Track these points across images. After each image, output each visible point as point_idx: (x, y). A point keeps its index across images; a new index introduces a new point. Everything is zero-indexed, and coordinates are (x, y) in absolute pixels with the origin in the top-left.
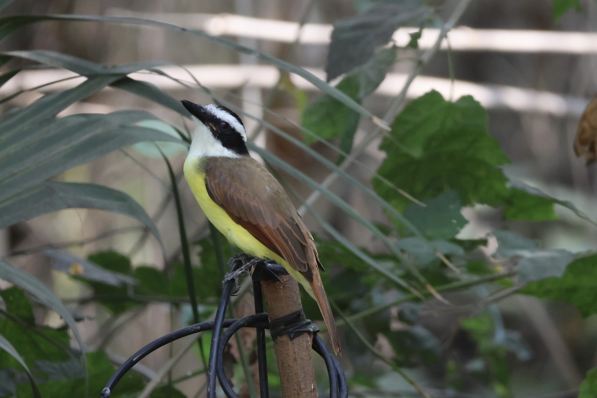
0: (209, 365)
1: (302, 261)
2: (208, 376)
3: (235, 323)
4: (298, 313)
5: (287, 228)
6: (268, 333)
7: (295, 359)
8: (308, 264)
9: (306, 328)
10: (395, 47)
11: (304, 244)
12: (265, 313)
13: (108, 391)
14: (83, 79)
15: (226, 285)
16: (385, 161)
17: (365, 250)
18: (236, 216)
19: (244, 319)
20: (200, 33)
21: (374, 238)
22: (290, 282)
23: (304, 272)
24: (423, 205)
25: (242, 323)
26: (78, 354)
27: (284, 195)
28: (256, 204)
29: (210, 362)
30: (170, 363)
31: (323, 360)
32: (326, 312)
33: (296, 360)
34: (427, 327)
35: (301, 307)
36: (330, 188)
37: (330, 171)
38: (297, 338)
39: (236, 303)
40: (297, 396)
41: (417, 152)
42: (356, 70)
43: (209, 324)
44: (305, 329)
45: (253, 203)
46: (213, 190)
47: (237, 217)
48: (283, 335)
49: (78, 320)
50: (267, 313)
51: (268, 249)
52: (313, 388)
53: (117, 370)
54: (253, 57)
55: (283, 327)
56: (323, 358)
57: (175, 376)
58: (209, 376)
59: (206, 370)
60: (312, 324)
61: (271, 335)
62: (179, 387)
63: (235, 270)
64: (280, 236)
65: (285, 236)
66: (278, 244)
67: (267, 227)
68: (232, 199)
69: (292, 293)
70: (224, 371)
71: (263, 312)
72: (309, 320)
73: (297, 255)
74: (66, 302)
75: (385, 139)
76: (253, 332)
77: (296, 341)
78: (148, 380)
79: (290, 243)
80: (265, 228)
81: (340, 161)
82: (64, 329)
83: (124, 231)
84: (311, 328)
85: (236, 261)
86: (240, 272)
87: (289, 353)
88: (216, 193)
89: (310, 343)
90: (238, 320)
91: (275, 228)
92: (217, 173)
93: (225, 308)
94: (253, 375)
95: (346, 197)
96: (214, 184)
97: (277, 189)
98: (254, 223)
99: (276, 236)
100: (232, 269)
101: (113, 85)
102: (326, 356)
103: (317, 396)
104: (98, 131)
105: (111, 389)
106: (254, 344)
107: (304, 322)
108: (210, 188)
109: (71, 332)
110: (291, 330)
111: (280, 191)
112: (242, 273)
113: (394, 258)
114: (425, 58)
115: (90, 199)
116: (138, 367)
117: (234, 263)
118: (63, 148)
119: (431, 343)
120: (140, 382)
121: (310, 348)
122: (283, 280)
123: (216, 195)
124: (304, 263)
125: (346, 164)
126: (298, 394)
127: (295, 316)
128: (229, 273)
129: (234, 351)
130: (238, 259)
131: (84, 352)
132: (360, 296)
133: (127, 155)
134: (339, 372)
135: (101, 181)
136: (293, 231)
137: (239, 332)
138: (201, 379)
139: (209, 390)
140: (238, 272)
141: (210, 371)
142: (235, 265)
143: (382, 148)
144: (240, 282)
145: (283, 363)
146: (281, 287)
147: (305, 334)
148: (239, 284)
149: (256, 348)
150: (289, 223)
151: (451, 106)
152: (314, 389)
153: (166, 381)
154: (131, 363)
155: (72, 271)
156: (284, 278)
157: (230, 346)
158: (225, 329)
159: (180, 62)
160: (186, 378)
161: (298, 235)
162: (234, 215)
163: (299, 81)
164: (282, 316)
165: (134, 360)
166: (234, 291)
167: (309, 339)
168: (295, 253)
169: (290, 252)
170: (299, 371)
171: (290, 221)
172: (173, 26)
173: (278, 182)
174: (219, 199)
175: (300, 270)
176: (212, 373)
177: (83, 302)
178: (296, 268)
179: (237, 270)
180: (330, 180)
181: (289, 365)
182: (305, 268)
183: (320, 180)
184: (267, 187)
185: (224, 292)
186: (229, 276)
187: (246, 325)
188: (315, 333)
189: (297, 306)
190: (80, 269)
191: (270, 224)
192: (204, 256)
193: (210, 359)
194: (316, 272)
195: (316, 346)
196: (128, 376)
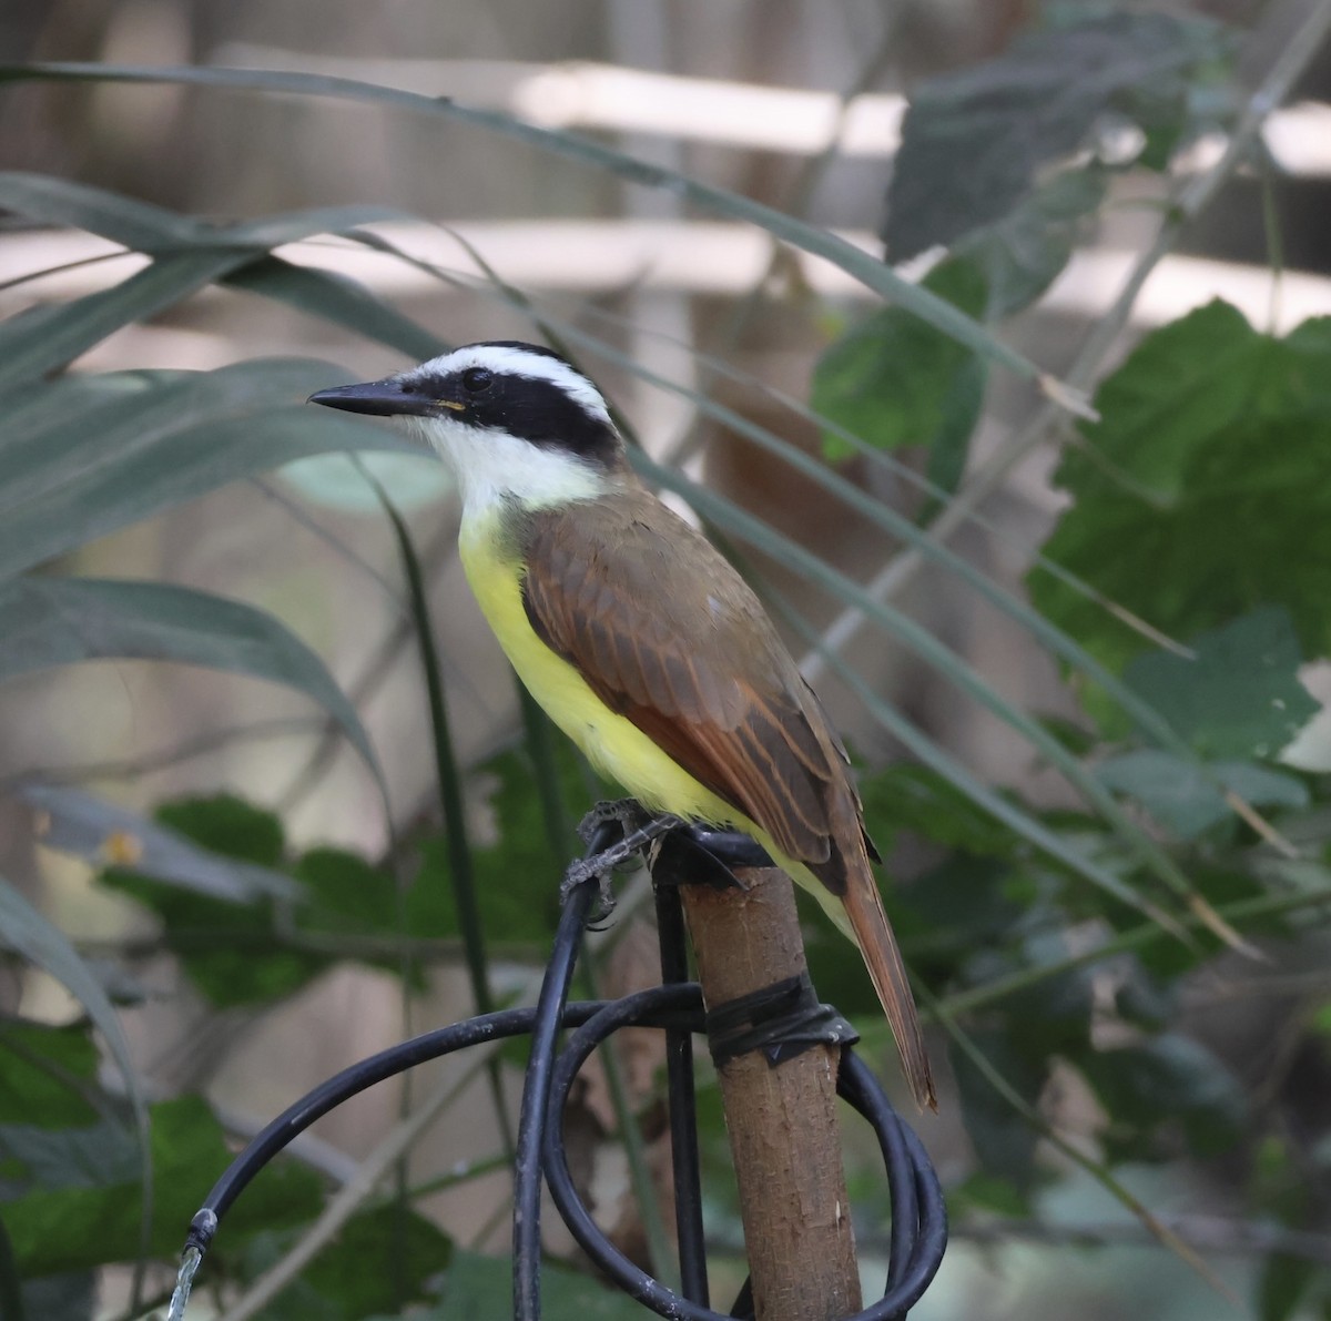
0: (521, 1141)
1: (814, 830)
2: (518, 1176)
3: (598, 1016)
4: (793, 986)
5: (768, 725)
6: (700, 1045)
7: (785, 1127)
8: (832, 840)
9: (819, 1030)
10: (1097, 166)
11: (822, 776)
12: (691, 983)
13: (211, 1220)
14: (138, 262)
15: (574, 896)
16: (1066, 519)
17: (1012, 797)
18: (610, 689)
19: (629, 1001)
20: (501, 123)
21: (1040, 765)
22: (769, 887)
23: (817, 865)
24: (1187, 653)
25: (621, 1013)
26: (124, 1109)
27: (762, 624)
28: (674, 654)
29: (522, 1132)
30: (401, 1134)
31: (871, 1129)
32: (888, 981)
33: (787, 1128)
34: (1206, 1037)
35: (803, 966)
36: (899, 599)
37: (897, 547)
38: (793, 1060)
39: (606, 952)
40: (789, 1240)
41: (1164, 493)
42: (976, 237)
43: (519, 1017)
44: (816, 1035)
45: (666, 651)
46: (543, 608)
47: (613, 692)
48: (749, 1050)
49: (123, 1000)
50: (697, 984)
51: (709, 793)
52: (838, 1214)
53: (239, 1152)
54: (665, 195)
55: (748, 1027)
56: (873, 1124)
57: (417, 1177)
58: (521, 1175)
59: (512, 1158)
60: (837, 1019)
61: (712, 1053)
62: (430, 1208)
63: (600, 850)
64: (745, 754)
65: (763, 753)
66: (737, 775)
67: (708, 725)
68: (601, 637)
69: (774, 923)
70: (564, 1159)
71: (686, 981)
72: (827, 1007)
73: (798, 811)
74: (87, 950)
75: (1069, 453)
76: (653, 1045)
77: (789, 1069)
78: (336, 1186)
79: (777, 776)
80: (700, 728)
81: (926, 514)
82: (81, 1028)
83: (266, 730)
84: (837, 1029)
85: (604, 824)
86: (616, 857)
87: (768, 1108)
88: (551, 616)
89: (831, 1078)
90: (611, 1004)
91: (732, 730)
92: (557, 555)
93: (571, 966)
94: (656, 1175)
95: (952, 635)
96: (547, 588)
97: (743, 605)
98: (666, 710)
99: (734, 752)
100: (592, 848)
101: (230, 279)
102: (880, 1117)
103: (853, 1239)
104: (185, 421)
105: (220, 1212)
106: (658, 1075)
107: (813, 1013)
108: (534, 602)
109: (100, 1040)
110: (772, 1035)
111: (752, 611)
112: (622, 861)
113: (1098, 823)
114: (1193, 200)
115: (158, 630)
116: (304, 1143)
117: (597, 828)
118: (74, 472)
119: (1218, 1086)
120: (309, 1193)
121: (832, 1092)
122: (748, 883)
123: (551, 624)
124: (820, 834)
125: (946, 523)
126: (795, 1234)
127: (785, 992)
128: (582, 860)
129: (598, 1101)
130: (610, 817)
131: (139, 1101)
132: (992, 941)
133: (271, 494)
134: (922, 1168)
135: (192, 576)
136: (788, 738)
137: (614, 1040)
138: (497, 1186)
139: (519, 1217)
140: (610, 857)
141: (523, 1161)
142: (599, 834)
143: (1060, 479)
144: (618, 887)
145: (748, 1137)
146: (743, 905)
147: (815, 1048)
148: (614, 894)
149: (666, 1094)
150: (777, 712)
151: (1272, 352)
152: (842, 1218)
153: (389, 1190)
154: (285, 1132)
155: (107, 854)
156: (754, 876)
157: (584, 1086)
158: (572, 1032)
159: (434, 209)
160: (450, 1181)
161: (801, 749)
162: (606, 685)
163: (826, 275)
164: (746, 991)
165: (293, 1122)
166: (596, 915)
167: (828, 1065)
168: (793, 803)
169: (777, 804)
170: (796, 1162)
171: (779, 704)
172: (415, 98)
173: (743, 583)
174: (561, 636)
175: (806, 858)
176: (528, 1167)
177: (136, 952)
178: (794, 850)
179: (607, 851)
180: (895, 573)
181: (764, 1144)
182: (822, 850)
183: (866, 576)
184: (711, 601)
185: (567, 919)
186: (580, 871)
187: (633, 1019)
188: (846, 1046)
189: (792, 962)
190: (133, 848)
191: (719, 718)
192: (507, 807)
193: (524, 1123)
194: (856, 860)
195: (849, 1086)
196: (275, 1170)
